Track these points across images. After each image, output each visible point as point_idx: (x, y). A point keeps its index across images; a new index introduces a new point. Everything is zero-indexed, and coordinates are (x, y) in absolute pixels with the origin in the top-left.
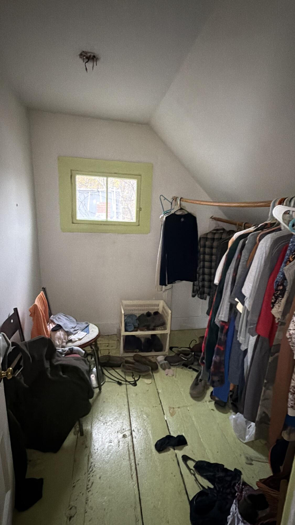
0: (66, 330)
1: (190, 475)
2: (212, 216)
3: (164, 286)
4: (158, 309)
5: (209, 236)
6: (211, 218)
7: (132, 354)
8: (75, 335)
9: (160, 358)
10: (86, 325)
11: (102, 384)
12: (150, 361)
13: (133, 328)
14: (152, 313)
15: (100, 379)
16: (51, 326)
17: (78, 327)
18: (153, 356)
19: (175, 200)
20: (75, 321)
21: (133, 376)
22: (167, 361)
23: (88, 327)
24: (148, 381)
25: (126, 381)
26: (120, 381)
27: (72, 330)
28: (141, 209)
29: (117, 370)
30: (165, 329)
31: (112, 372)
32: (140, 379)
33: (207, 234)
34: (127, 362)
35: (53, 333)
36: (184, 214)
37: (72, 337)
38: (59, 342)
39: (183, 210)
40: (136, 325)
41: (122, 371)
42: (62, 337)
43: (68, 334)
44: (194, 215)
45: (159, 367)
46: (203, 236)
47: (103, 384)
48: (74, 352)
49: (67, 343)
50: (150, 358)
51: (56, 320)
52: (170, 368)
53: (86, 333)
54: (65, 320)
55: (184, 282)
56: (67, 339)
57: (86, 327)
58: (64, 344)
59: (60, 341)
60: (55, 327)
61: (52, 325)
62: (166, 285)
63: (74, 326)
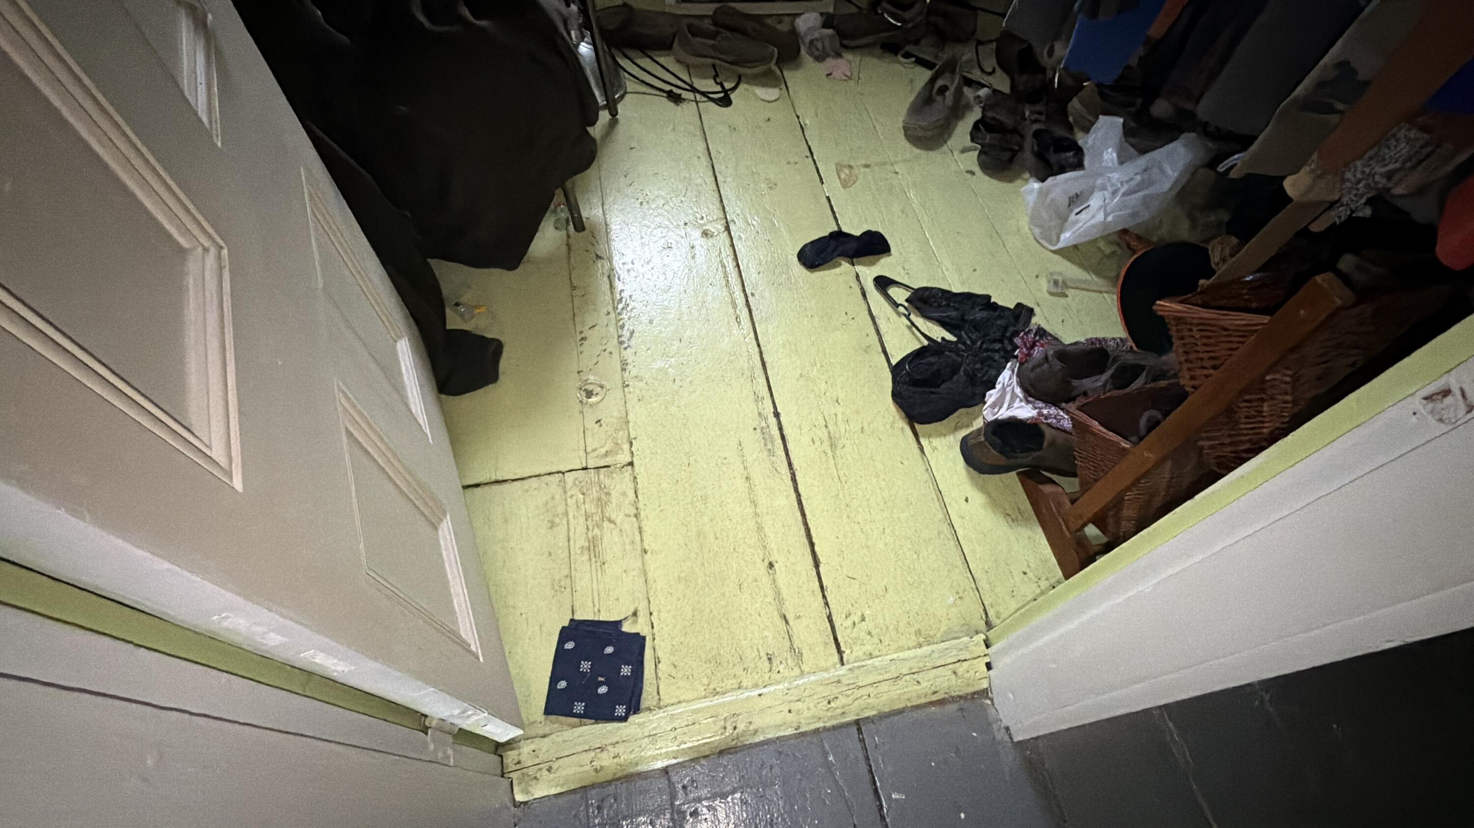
1: (894, 316)
7: (706, 8)
9: (808, 22)
11: (616, 97)
12: (772, 31)
15: (612, 81)
18: (780, 16)
21: (717, 76)
22: (830, 32)
24: (767, 93)
25: (695, 91)
26: (675, 90)
29: (662, 60)
31: (646, 63)
32: (742, 87)
34: (695, 31)
41: (678, 61)
45: (803, 51)
47: (621, 97)
52: (839, 55)
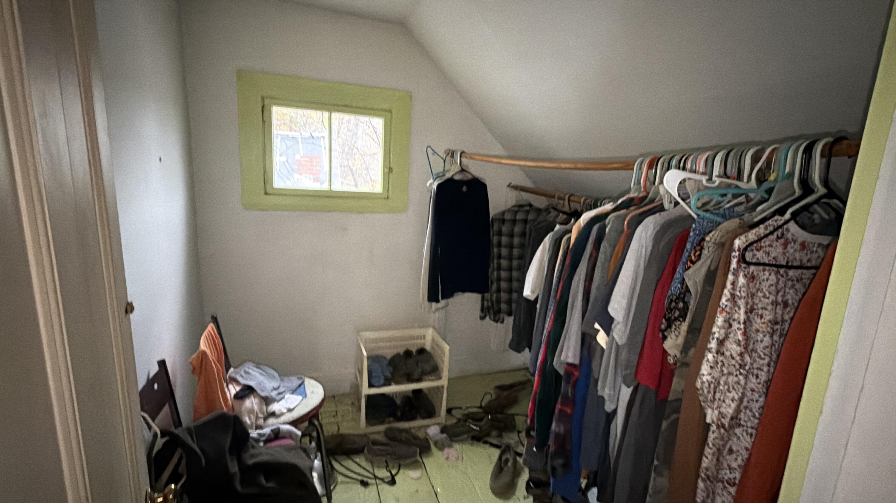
0: (263, 394)
2: (510, 183)
3: (434, 304)
4: (424, 344)
5: (508, 217)
6: (509, 186)
7: (381, 428)
8: (281, 403)
9: (433, 431)
10: (300, 382)
11: (331, 488)
12: (416, 438)
13: (382, 382)
14: (414, 353)
15: (329, 479)
16: (233, 390)
17: (284, 386)
18: (420, 428)
19: (450, 154)
20: (276, 374)
21: (387, 466)
22: (444, 435)
23: (302, 386)
24: (414, 474)
25: (376, 478)
26: (365, 479)
27: (274, 394)
28: (391, 170)
29: (357, 460)
30: (440, 378)
31: (349, 463)
32: (401, 471)
33: (503, 213)
34: (375, 443)
35: (236, 403)
36: (466, 179)
37: (275, 407)
38: (250, 418)
39: (465, 173)
40: (389, 374)
41: (367, 460)
42: (256, 408)
43: (267, 401)
44: (483, 181)
45: (433, 447)
46: (497, 217)
47: (334, 487)
48: (280, 435)
49: (265, 419)
50: (413, 431)
51: (242, 376)
52: (450, 446)
53: (300, 398)
54: (257, 375)
55: (468, 295)
56: (265, 412)
57: (300, 386)
58: (261, 422)
59: (252, 416)
60: (241, 390)
61: (234, 387)
62: (437, 301)
63: (276, 385)
